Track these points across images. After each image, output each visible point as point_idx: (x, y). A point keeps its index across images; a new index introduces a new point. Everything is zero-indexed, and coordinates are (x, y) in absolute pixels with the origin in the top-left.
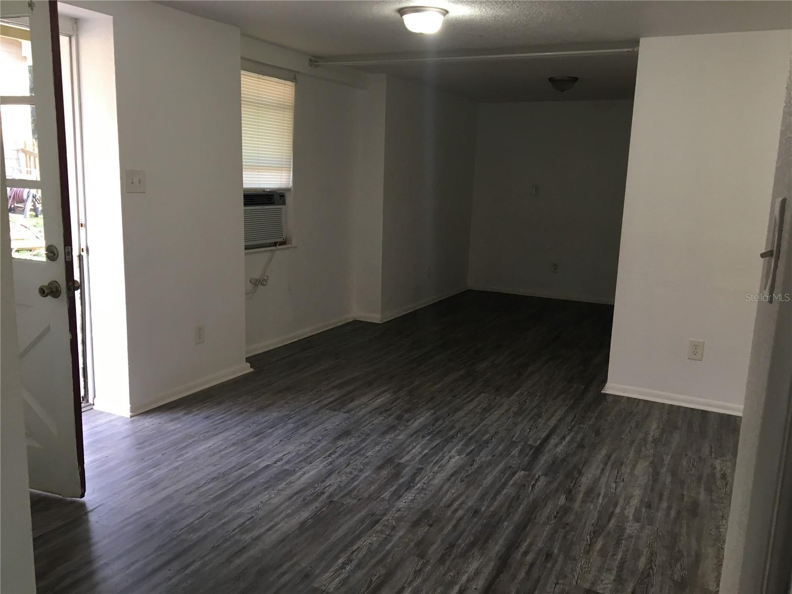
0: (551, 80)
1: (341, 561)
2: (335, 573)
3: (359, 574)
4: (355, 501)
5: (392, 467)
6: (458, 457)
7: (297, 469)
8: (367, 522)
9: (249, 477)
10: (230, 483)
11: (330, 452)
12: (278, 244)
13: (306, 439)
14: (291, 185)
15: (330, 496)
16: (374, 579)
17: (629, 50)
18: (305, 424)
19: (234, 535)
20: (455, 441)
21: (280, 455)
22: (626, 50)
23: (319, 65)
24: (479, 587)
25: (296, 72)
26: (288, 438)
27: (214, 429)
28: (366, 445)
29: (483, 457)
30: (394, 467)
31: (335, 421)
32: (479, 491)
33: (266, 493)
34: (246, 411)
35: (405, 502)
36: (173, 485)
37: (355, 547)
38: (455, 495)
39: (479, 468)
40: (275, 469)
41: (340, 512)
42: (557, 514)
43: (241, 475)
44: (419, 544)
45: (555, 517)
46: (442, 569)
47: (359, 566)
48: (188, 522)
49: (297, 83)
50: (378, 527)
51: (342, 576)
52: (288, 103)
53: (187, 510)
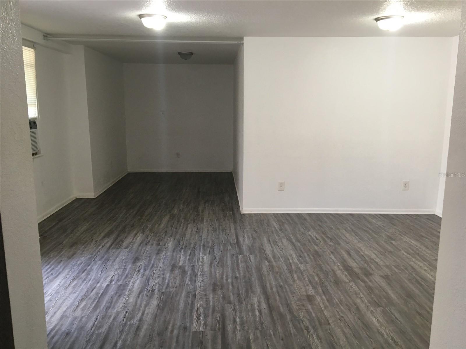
0: (179, 53)
1: (195, 316)
2: (197, 322)
3: (209, 320)
4: (175, 289)
5: (178, 268)
6: (206, 256)
7: (127, 283)
8: (190, 296)
9: (102, 294)
10: (95, 299)
11: (137, 270)
12: (35, 154)
13: (116, 266)
14: (37, 115)
15: (159, 291)
16: (218, 319)
17: (238, 42)
18: (108, 260)
19: (126, 323)
20: (197, 249)
21: (110, 278)
22: (237, 42)
23: (49, 39)
24: (265, 307)
25: (35, 43)
26: (104, 268)
27: (51, 274)
28: (154, 262)
29: (217, 253)
30: (179, 269)
31: (123, 254)
32: (229, 268)
33: (122, 298)
34: (61, 261)
35: (200, 283)
36: (58, 309)
37: (196, 309)
38: (220, 273)
39: (220, 259)
40: (114, 286)
41: (172, 296)
42: (270, 269)
43: (97, 294)
44: (224, 298)
45: (270, 270)
46: (244, 306)
47: (206, 316)
48: (91, 325)
49: (36, 50)
50: (198, 297)
51: (202, 323)
52: (32, 62)
53: (84, 319)
